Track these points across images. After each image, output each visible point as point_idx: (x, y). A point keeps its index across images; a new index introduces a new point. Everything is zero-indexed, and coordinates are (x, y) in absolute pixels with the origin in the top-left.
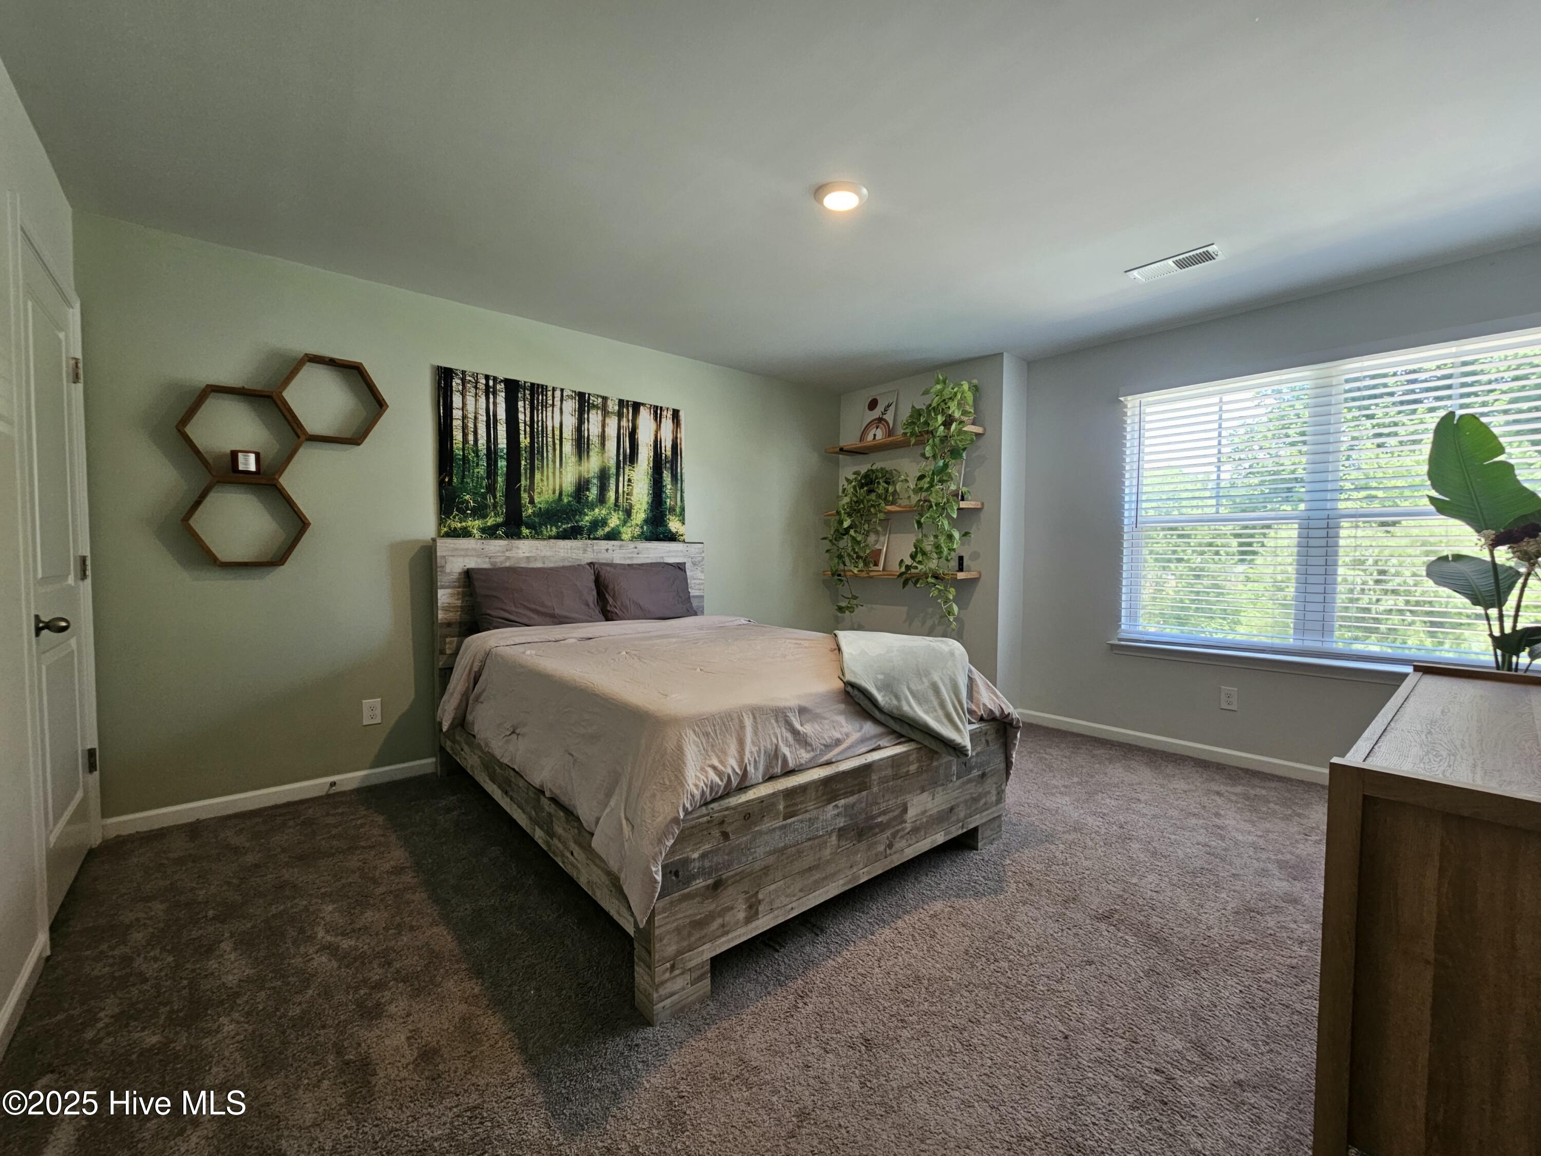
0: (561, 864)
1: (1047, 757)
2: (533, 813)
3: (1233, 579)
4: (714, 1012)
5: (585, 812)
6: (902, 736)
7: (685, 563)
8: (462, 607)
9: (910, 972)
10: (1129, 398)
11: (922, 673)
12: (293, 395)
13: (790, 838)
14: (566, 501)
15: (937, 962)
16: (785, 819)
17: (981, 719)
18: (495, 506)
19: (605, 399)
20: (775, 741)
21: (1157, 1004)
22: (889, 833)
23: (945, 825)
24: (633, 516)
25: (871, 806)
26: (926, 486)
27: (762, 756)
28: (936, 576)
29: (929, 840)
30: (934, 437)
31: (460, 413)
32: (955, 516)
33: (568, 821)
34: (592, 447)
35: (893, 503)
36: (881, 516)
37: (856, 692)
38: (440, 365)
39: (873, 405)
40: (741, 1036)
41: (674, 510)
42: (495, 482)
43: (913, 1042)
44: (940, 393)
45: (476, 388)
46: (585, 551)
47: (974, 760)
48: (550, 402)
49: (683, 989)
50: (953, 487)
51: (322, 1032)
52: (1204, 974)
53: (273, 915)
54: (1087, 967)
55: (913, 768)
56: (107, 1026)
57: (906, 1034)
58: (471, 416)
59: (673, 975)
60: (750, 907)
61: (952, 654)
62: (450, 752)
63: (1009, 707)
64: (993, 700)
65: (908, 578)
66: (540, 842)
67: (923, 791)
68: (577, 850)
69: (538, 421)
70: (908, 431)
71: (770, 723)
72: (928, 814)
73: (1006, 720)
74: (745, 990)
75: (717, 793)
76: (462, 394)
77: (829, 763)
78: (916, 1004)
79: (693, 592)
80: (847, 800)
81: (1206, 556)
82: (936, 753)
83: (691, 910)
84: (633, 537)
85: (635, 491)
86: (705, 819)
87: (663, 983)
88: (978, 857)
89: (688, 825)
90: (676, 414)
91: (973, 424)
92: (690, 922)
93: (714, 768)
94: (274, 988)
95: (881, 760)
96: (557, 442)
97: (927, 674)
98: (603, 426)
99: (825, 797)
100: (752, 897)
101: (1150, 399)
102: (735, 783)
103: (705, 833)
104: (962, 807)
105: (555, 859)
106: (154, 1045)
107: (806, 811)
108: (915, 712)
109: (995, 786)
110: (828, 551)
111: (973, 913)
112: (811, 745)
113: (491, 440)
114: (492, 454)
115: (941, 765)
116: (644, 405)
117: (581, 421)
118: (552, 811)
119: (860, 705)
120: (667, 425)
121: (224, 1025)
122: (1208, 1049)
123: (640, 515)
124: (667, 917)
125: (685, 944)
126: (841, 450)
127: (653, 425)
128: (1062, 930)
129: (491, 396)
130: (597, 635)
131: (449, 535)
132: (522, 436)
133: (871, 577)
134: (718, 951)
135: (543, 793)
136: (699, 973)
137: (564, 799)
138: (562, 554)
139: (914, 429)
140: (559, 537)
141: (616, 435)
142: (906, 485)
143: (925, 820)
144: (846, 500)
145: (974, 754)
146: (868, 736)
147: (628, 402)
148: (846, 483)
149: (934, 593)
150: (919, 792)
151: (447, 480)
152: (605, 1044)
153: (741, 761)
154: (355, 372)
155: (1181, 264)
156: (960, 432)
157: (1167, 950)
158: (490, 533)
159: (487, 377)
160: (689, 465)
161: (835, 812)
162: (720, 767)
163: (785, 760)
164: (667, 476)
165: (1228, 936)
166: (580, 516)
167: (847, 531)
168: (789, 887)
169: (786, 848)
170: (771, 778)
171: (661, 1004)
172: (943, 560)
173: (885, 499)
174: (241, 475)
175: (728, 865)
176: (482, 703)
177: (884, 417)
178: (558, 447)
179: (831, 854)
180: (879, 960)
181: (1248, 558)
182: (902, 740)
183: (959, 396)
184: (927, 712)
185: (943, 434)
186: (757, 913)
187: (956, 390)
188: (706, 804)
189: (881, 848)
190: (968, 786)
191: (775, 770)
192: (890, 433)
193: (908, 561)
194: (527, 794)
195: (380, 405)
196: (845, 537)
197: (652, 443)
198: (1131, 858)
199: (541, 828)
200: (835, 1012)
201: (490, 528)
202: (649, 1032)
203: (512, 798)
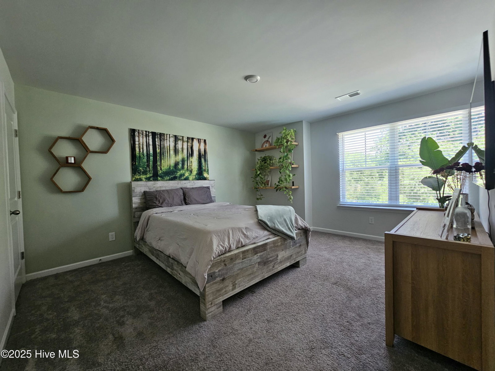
0: (176, 278)
1: (320, 240)
2: (166, 263)
3: (378, 185)
4: (224, 316)
5: (183, 260)
6: (276, 235)
7: (209, 187)
8: (140, 203)
9: (280, 302)
10: (340, 133)
11: (281, 216)
12: (85, 139)
13: (244, 265)
14: (172, 169)
15: (288, 299)
16: (242, 260)
17: (299, 229)
18: (149, 171)
19: (183, 137)
20: (238, 237)
21: (349, 305)
22: (273, 263)
23: (290, 260)
24: (193, 173)
25: (267, 255)
26: (282, 161)
27: (235, 242)
28: (286, 188)
29: (285, 265)
30: (283, 146)
31: (138, 143)
32: (291, 170)
33: (178, 264)
34: (179, 152)
35: (272, 166)
36: (269, 170)
37: (262, 222)
38: (131, 128)
39: (265, 136)
40: (232, 322)
41: (205, 170)
42: (149, 163)
43: (281, 320)
44: (284, 133)
45: (143, 135)
46: (178, 184)
47: (297, 241)
48: (166, 138)
49: (214, 310)
50: (289, 161)
51: (107, 330)
52: (362, 297)
53: (86, 299)
54: (330, 297)
55: (279, 244)
56: (39, 333)
57: (279, 318)
58: (141, 143)
59: (212, 306)
60: (233, 285)
61: (290, 211)
62: (138, 248)
63: (307, 225)
64: (302, 223)
65: (278, 188)
66: (169, 272)
67: (283, 251)
68: (181, 273)
69: (162, 144)
70: (276, 144)
71: (237, 232)
72: (284, 257)
73: (306, 229)
74: (233, 310)
75: (222, 252)
76: (138, 137)
77: (255, 243)
78: (282, 310)
79: (212, 195)
80: (260, 254)
81: (369, 179)
82: (286, 239)
83: (216, 287)
84: (193, 179)
85: (193, 165)
86: (219, 260)
87: (209, 308)
88: (300, 270)
89: (214, 262)
90: (205, 141)
91: (295, 142)
92: (216, 290)
93: (221, 245)
94: (90, 319)
95: (270, 242)
96: (168, 151)
97: (283, 216)
98: (183, 145)
99: (254, 253)
100: (234, 282)
101: (346, 134)
102: (227, 250)
103: (220, 264)
104: (294, 255)
105: (174, 277)
106: (54, 338)
107: (249, 257)
108: (279, 227)
109: (304, 248)
110: (253, 181)
111: (298, 285)
112: (249, 238)
113: (148, 150)
114: (148, 155)
115: (288, 243)
116: (195, 138)
117: (176, 144)
118: (173, 262)
119: (263, 226)
120: (202, 144)
121: (76, 330)
122: (361, 315)
123: (195, 172)
124: (209, 289)
125: (215, 297)
126: (256, 150)
127: (198, 145)
128: (323, 288)
129: (147, 137)
130: (184, 209)
131: (135, 180)
132: (157, 149)
133: (266, 189)
134: (225, 299)
135: (170, 257)
136: (219, 305)
137: (177, 258)
138: (171, 185)
139: (277, 144)
140: (169, 180)
141: (186, 148)
142: (276, 160)
143: (283, 259)
144: (258, 165)
145: (297, 239)
146: (266, 235)
147: (190, 138)
148: (258, 160)
149: (285, 193)
150: (281, 251)
151: (134, 163)
152: (192, 327)
153: (229, 243)
154: (105, 131)
155: (351, 96)
156: (291, 144)
157: (352, 291)
158: (148, 179)
159: (146, 132)
160: (209, 156)
161: (257, 257)
162: (223, 245)
163: (242, 243)
164: (203, 160)
165: (369, 286)
166: (176, 173)
167: (259, 175)
168: (244, 279)
169: (243, 268)
170: (238, 248)
171: (208, 315)
172: (288, 183)
173: (270, 165)
174: (69, 164)
175: (227, 274)
176: (148, 231)
177: (269, 140)
178: (169, 152)
179: (256, 269)
180: (271, 299)
181: (382, 179)
182: (276, 236)
183: (290, 134)
184: (283, 228)
185: (286, 145)
186: (235, 287)
187: (289, 132)
188: (219, 256)
189: (271, 267)
190: (296, 249)
191: (239, 246)
192: (271, 145)
193: (277, 184)
194: (164, 258)
195: (113, 141)
196: (258, 177)
197: (198, 150)
198: (344, 267)
199: (169, 268)
200: (259, 314)
201: (148, 178)
202: (205, 323)
203: (159, 260)
